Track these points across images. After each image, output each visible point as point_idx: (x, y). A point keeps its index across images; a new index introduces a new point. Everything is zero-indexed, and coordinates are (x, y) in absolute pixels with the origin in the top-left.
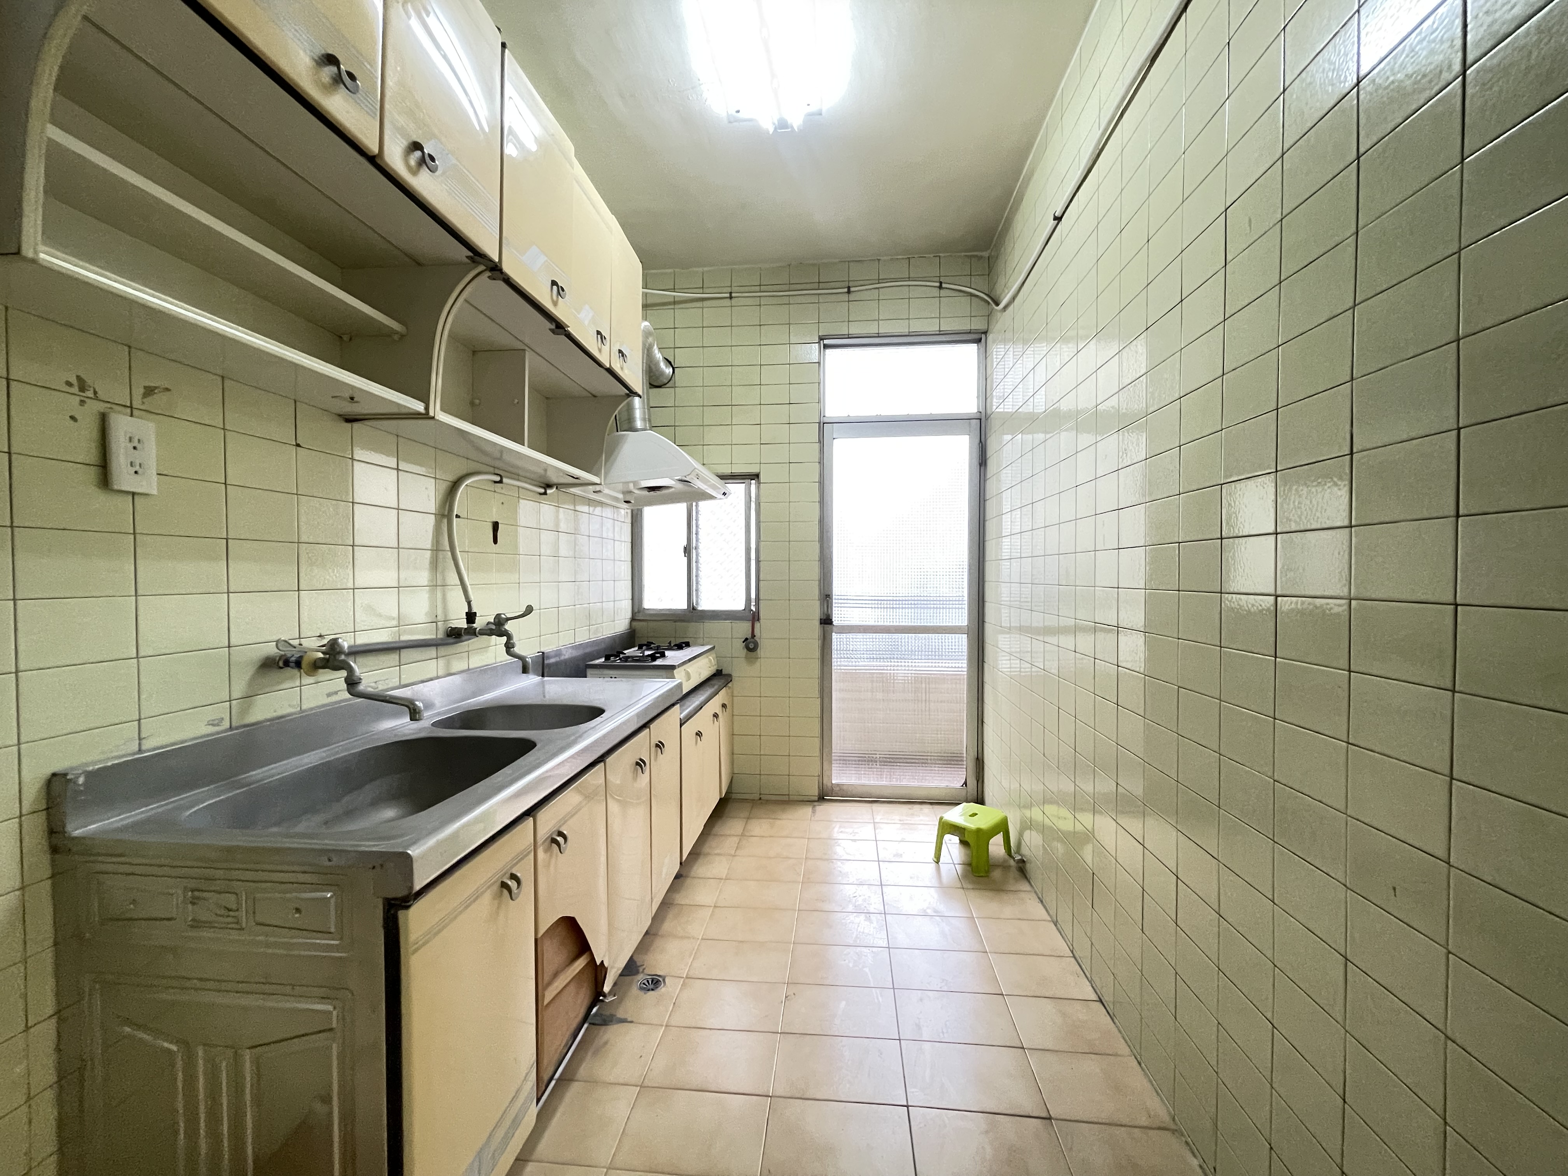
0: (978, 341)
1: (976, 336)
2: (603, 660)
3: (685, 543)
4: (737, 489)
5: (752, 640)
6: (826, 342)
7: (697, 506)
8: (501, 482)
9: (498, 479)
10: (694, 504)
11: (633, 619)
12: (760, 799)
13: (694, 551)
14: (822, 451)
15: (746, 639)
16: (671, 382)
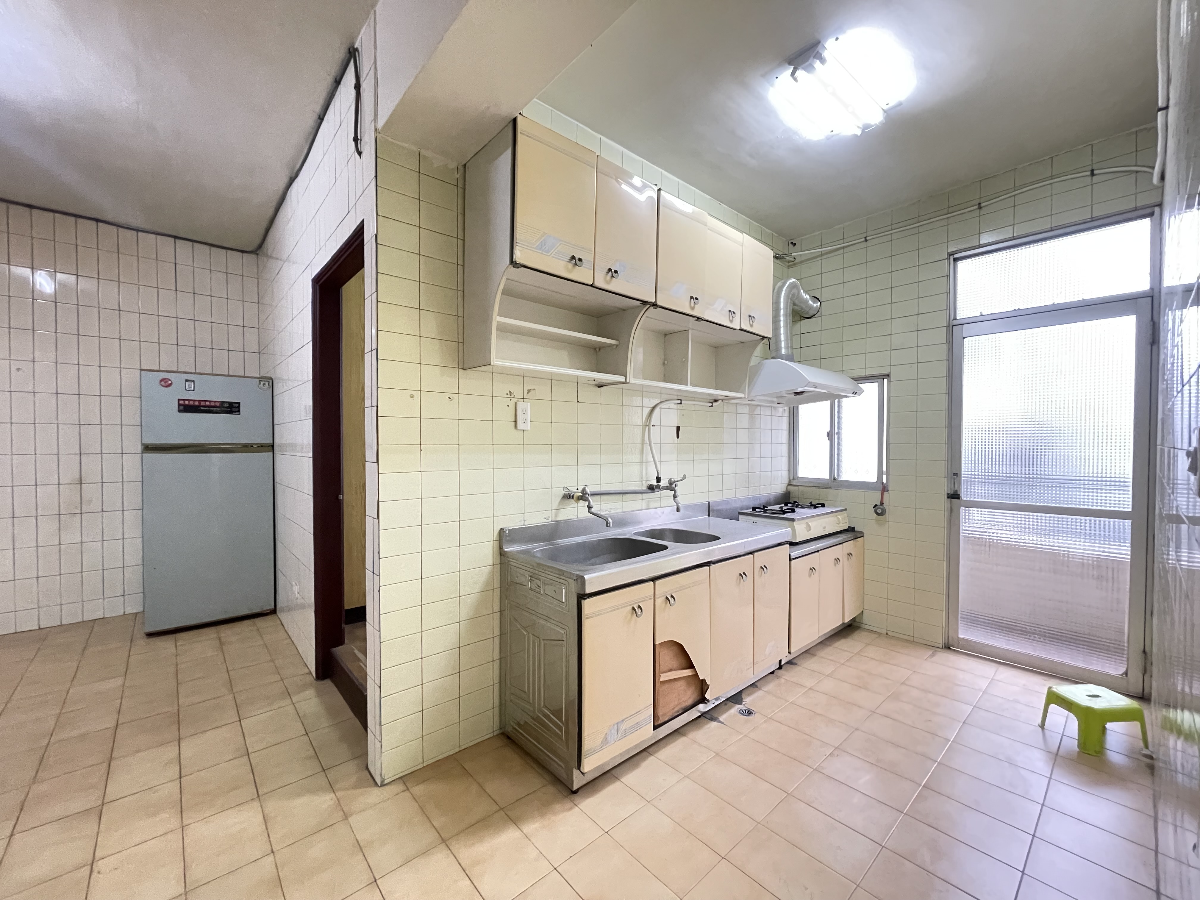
0: (1151, 215)
1: (1149, 211)
2: (751, 510)
3: (829, 430)
4: (871, 389)
5: (881, 507)
6: (956, 256)
7: (839, 402)
8: (681, 403)
9: (679, 402)
10: (836, 401)
11: (789, 485)
12: (887, 634)
13: (836, 436)
14: (950, 350)
15: (876, 505)
16: (819, 313)
